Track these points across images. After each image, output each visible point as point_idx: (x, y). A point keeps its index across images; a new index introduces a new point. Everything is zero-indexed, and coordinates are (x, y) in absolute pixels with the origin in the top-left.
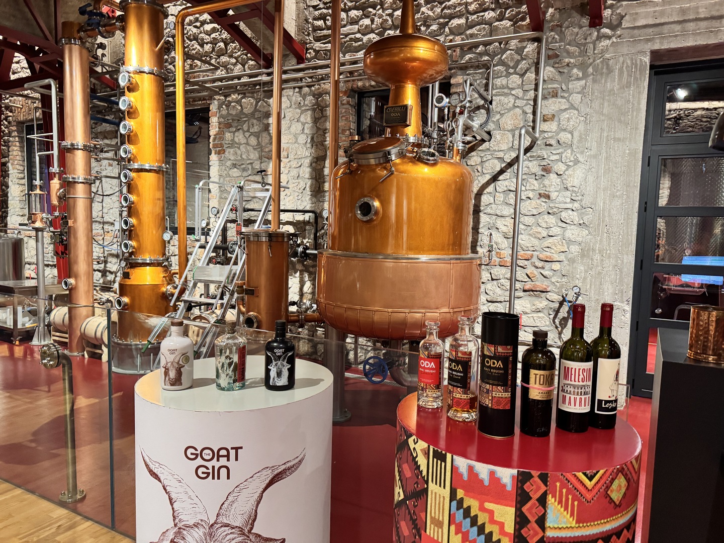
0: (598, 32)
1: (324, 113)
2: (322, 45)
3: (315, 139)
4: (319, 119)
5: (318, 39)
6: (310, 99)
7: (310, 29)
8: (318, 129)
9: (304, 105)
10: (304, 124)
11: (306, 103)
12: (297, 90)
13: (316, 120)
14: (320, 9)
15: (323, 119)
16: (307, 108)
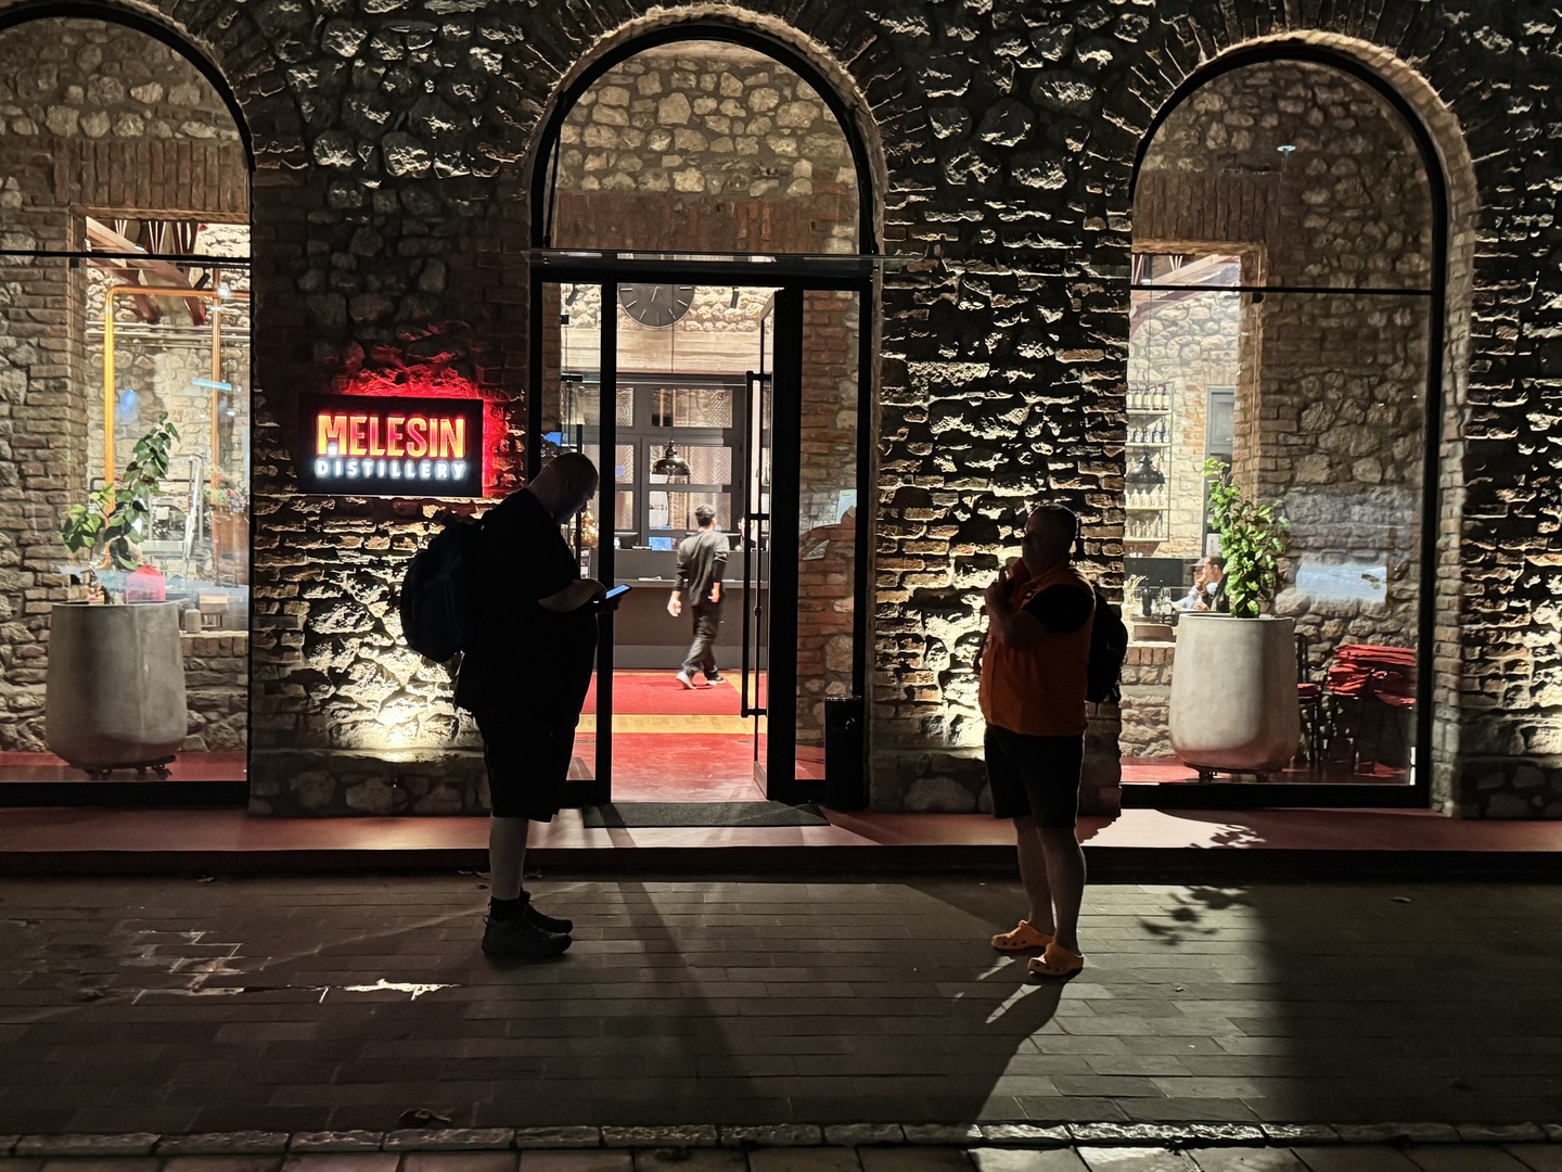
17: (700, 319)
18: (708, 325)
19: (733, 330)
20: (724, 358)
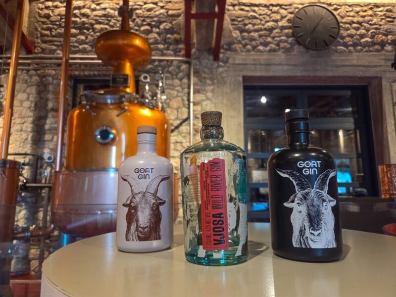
0: (218, 64)
1: (47, 88)
2: (48, 46)
3: (38, 105)
4: (43, 91)
5: (44, 42)
6: (35, 79)
7: (39, 35)
8: (41, 98)
9: (30, 82)
10: (29, 94)
11: (32, 80)
12: (25, 71)
13: (39, 93)
14: (47, 24)
15: (46, 92)
16: (33, 84)
17: (346, 45)
18: (351, 48)
19: (367, 51)
20: (363, 69)
